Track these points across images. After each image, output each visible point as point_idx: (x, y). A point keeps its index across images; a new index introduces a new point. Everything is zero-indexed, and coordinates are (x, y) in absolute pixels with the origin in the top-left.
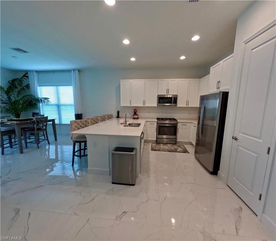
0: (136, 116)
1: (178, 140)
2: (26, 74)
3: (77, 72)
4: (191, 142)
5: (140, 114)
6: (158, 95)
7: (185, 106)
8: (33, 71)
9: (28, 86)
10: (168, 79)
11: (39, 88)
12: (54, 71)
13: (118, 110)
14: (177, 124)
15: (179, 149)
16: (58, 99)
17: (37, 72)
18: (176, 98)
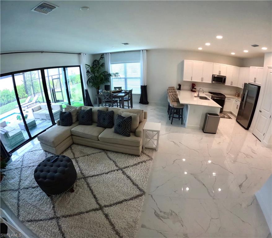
0: (194, 90)
1: (224, 110)
2: (102, 56)
3: (145, 51)
4: (231, 112)
5: (198, 88)
6: (213, 75)
7: (230, 85)
8: (108, 53)
9: (103, 65)
10: (221, 63)
11: (111, 65)
12: (124, 52)
13: (179, 83)
14: (225, 99)
15: (226, 116)
16: (125, 73)
17: (111, 53)
18: (225, 79)
